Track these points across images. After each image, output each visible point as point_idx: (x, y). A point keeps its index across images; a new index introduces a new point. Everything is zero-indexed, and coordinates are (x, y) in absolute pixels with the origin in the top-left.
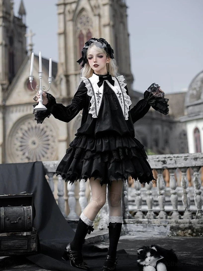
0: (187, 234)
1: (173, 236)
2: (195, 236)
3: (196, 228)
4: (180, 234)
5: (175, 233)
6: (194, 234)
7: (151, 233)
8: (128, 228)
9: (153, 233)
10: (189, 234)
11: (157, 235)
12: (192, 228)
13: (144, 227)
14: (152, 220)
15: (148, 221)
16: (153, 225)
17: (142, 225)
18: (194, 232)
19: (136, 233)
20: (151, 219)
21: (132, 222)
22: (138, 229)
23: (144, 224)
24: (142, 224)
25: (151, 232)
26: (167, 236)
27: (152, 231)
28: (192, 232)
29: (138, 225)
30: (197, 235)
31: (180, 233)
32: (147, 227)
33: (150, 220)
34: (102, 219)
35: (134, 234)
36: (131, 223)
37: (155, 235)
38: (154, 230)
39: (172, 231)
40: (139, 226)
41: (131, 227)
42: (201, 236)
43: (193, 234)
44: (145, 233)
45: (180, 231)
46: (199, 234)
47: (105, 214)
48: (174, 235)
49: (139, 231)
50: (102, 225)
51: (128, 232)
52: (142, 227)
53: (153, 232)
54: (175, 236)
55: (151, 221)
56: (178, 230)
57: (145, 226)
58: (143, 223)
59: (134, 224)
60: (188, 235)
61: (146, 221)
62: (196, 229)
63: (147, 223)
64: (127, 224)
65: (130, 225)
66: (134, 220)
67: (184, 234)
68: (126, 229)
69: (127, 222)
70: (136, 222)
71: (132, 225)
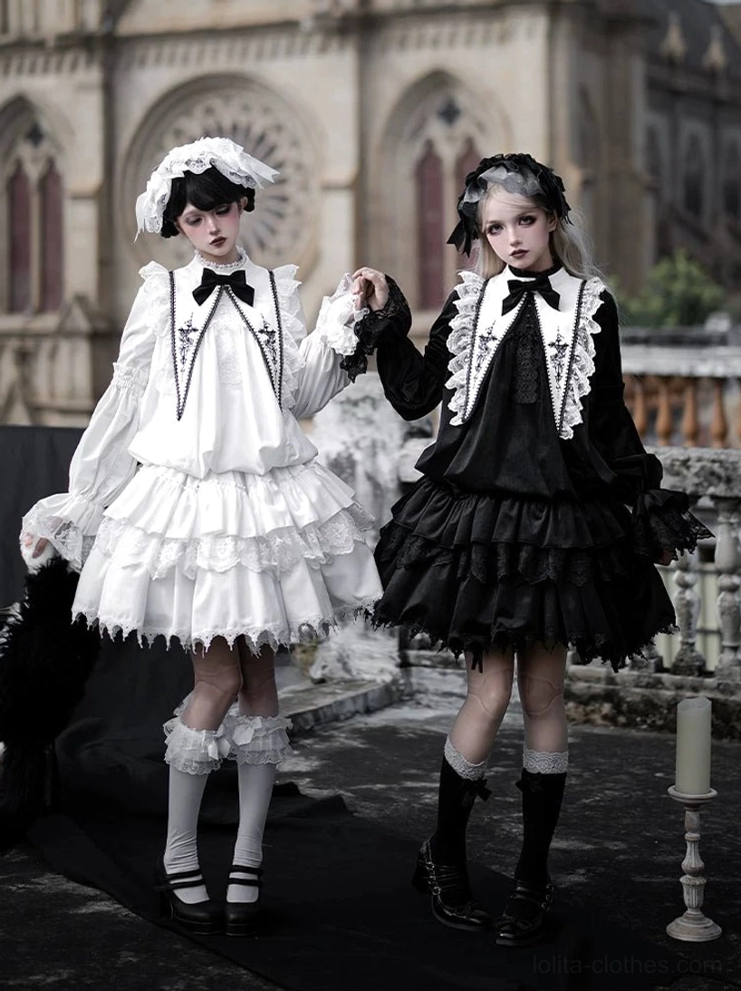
0: (597, 717)
2: (624, 725)
3: (628, 699)
4: (573, 714)
6: (622, 719)
8: (414, 680)
10: (605, 717)
12: (616, 700)
17: (460, 675)
18: (620, 712)
19: (436, 698)
21: (428, 663)
22: (447, 688)
24: (460, 669)
28: (614, 711)
29: (445, 674)
30: (630, 724)
31: (573, 710)
34: (327, 645)
35: (432, 704)
36: (425, 666)
40: (448, 677)
41: (422, 678)
42: (644, 727)
43: (616, 717)
45: (571, 704)
46: (638, 719)
49: (450, 694)
50: (324, 664)
51: (411, 695)
52: (460, 680)
59: (434, 667)
60: (600, 721)
62: (628, 703)
64: (414, 669)
65: (422, 672)
66: (435, 656)
67: (587, 715)
68: (409, 684)
69: (412, 660)
70: (441, 663)
71: (427, 670)
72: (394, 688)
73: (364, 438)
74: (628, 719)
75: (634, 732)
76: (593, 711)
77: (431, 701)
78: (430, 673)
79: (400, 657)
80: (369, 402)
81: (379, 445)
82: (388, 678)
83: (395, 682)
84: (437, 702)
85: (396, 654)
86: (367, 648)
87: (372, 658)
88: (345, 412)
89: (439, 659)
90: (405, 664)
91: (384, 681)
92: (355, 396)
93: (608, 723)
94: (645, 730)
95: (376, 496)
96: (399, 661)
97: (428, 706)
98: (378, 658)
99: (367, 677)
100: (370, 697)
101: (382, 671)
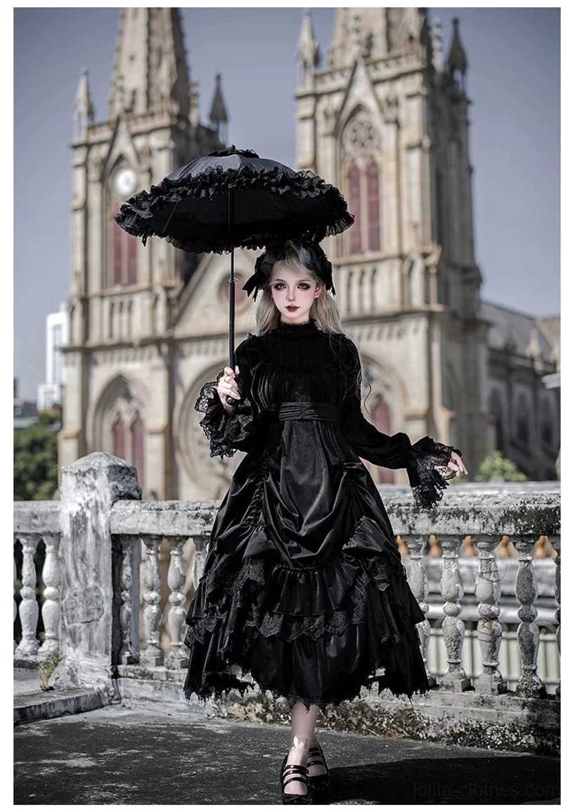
0: (252, 715)
1: (219, 716)
2: (271, 722)
4: (237, 713)
5: (224, 710)
6: (269, 717)
7: (169, 705)
8: (121, 688)
9: (175, 705)
10: (258, 715)
11: (184, 711)
12: (265, 701)
13: (155, 688)
14: (175, 671)
15: (167, 673)
16: (176, 686)
17: (152, 684)
18: (268, 711)
19: (136, 702)
20: (174, 669)
21: (133, 675)
22: (143, 694)
23: (156, 681)
24: (152, 679)
25: (170, 702)
26: (206, 716)
27: (172, 700)
28: (264, 710)
29: (142, 683)
30: (276, 720)
31: (237, 710)
32: (163, 688)
33: (170, 671)
34: (62, 662)
35: (133, 707)
36: (130, 677)
37: (178, 711)
38: (178, 699)
39: (218, 705)
40: (144, 686)
41: (128, 687)
42: (287, 722)
43: (266, 715)
44: (157, 703)
45: (236, 705)
46: (282, 716)
47: (71, 649)
48: (222, 715)
49: (145, 699)
50: (57, 676)
51: (119, 699)
52: (151, 688)
53: (175, 703)
54: (224, 718)
55: (174, 674)
56: (232, 703)
57: (159, 687)
58: (154, 677)
59: (137, 678)
60: (255, 719)
61: (162, 673)
63: (164, 678)
64: (122, 679)
65: (128, 681)
66: (137, 670)
67: (246, 713)
68: (117, 692)
69: (121, 673)
70: (140, 675)
71: (131, 680)
72: (106, 694)
73: (91, 500)
74: (273, 716)
75: (277, 727)
76: (249, 711)
77: (132, 704)
78: (133, 683)
79: (112, 670)
80: (92, 473)
81: (99, 505)
82: (102, 686)
83: (107, 690)
84: (136, 705)
85: (109, 668)
86: (90, 663)
87: (93, 671)
88: (78, 481)
89: (140, 671)
90: (116, 675)
91: (99, 689)
92: (84, 469)
93: (260, 720)
94: (286, 725)
95: (97, 545)
96: (111, 673)
97: (129, 708)
98: (98, 671)
99: (87, 686)
100: (83, 700)
101: (98, 681)
